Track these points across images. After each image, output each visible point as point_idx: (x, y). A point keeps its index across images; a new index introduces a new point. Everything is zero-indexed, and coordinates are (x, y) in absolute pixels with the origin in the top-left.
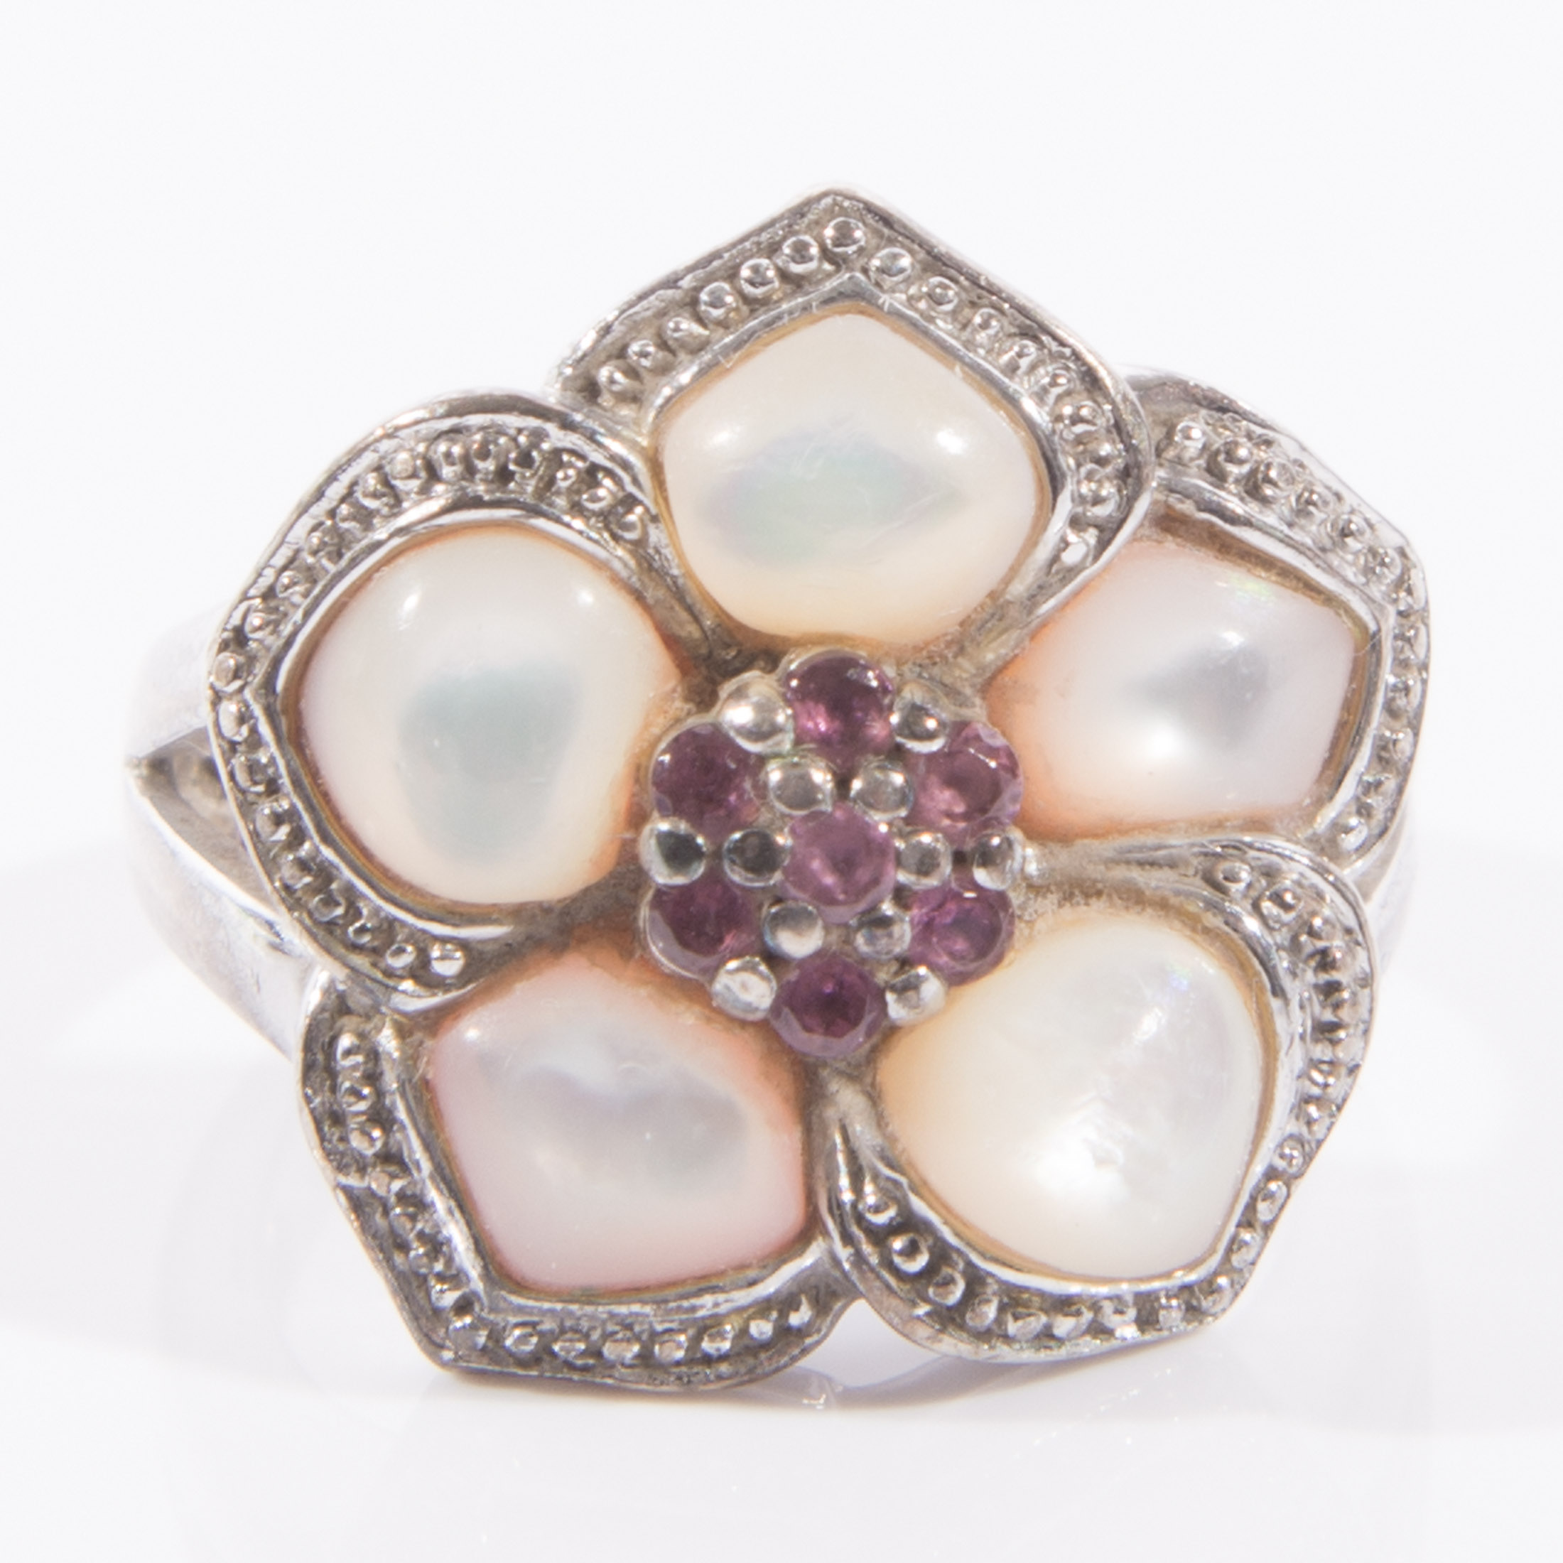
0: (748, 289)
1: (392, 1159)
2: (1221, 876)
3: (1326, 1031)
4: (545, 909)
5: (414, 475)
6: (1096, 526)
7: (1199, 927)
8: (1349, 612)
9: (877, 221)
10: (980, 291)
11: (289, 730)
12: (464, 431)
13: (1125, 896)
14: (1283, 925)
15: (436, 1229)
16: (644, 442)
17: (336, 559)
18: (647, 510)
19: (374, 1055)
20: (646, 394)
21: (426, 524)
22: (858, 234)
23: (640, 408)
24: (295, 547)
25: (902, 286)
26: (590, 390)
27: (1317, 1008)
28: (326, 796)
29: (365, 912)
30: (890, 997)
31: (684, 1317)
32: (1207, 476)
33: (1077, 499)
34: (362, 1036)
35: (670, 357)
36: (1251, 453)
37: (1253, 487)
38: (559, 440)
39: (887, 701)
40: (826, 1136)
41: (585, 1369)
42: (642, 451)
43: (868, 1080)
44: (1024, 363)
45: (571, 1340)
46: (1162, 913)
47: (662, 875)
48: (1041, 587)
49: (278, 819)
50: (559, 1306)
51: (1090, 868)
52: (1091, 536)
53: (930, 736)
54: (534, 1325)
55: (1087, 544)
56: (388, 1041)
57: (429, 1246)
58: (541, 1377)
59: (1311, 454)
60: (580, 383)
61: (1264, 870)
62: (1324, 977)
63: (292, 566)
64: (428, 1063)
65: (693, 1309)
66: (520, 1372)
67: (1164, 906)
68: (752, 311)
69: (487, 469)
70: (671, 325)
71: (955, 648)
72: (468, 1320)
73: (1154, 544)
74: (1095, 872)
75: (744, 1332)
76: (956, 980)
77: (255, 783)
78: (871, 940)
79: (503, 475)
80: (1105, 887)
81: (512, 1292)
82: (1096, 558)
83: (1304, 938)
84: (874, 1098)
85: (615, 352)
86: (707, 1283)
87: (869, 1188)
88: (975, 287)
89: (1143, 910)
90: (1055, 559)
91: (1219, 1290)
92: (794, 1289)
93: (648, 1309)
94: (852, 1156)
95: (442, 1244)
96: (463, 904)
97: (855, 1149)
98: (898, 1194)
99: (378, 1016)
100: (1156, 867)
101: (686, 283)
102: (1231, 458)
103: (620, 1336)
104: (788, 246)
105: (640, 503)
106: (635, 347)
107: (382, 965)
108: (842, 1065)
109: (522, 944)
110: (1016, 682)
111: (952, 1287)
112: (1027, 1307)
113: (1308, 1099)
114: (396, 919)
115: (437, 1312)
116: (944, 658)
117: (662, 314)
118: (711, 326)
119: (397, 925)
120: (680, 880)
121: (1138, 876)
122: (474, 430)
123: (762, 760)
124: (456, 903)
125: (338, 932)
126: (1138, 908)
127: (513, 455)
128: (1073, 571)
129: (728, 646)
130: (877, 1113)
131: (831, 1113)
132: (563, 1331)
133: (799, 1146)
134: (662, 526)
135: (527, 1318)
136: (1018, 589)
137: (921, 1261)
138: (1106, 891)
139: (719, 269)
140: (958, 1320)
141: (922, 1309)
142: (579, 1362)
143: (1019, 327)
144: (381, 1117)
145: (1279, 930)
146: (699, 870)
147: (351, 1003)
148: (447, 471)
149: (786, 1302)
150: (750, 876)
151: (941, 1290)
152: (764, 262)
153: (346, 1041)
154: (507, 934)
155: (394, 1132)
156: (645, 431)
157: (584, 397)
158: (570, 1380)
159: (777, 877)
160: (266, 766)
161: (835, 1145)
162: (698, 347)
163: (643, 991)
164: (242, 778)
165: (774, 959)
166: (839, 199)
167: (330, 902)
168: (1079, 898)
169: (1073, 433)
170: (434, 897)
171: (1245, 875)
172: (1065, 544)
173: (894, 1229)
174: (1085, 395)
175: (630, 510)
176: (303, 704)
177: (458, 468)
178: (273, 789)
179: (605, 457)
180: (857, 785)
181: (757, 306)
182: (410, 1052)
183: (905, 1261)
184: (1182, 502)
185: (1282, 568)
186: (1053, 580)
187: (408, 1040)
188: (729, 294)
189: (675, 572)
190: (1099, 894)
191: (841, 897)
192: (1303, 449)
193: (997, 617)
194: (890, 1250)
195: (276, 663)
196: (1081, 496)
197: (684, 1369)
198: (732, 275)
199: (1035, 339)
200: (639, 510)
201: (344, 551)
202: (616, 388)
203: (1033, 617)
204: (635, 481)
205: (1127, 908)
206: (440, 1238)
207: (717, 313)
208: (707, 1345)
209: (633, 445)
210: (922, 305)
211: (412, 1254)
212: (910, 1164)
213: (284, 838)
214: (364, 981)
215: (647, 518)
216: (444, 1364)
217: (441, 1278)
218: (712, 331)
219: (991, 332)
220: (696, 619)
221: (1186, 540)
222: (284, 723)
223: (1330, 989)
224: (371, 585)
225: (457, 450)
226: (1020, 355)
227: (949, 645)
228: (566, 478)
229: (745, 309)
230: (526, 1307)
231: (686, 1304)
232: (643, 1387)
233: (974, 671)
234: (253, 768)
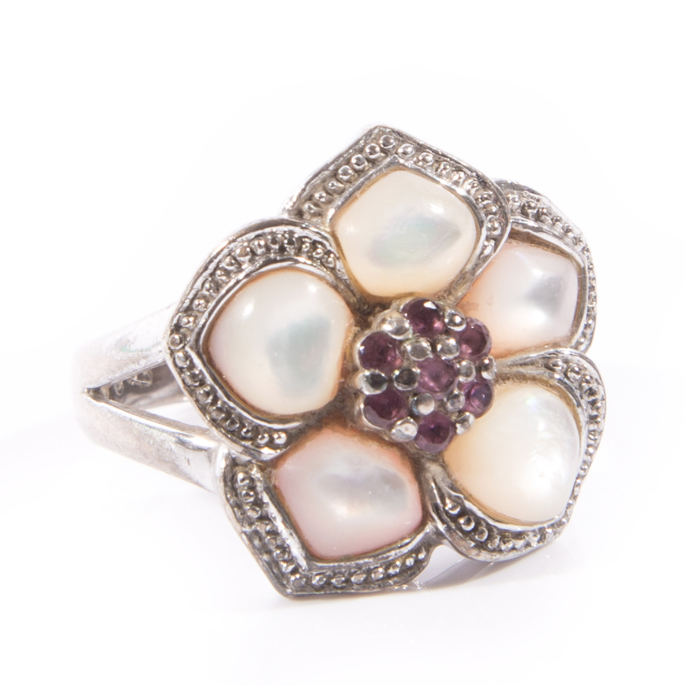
0: (357, 167)
1: (265, 518)
2: (551, 365)
3: (593, 419)
4: (313, 413)
5: (247, 255)
6: (494, 239)
7: (548, 385)
8: (575, 260)
9: (397, 135)
10: (439, 156)
11: (207, 359)
12: (263, 235)
13: (519, 378)
14: (576, 380)
15: (283, 543)
16: (328, 230)
17: (217, 291)
18: (335, 255)
19: (252, 480)
20: (324, 212)
21: (256, 272)
22: (392, 141)
23: (322, 218)
24: (197, 290)
25: (411, 158)
26: (300, 213)
27: (590, 411)
28: (226, 382)
29: (247, 425)
30: (458, 425)
31: (384, 561)
32: (522, 215)
33: (488, 229)
34: (246, 473)
35: (331, 197)
36: (536, 204)
37: (538, 217)
38: (301, 233)
39: (441, 313)
40: (428, 484)
41: (342, 588)
42: (328, 233)
43: (441, 460)
44: (461, 181)
45: (339, 577)
46: (534, 382)
47: (368, 391)
48: (476, 265)
49: (207, 394)
50: (336, 564)
51: (504, 369)
52: (492, 243)
53: (460, 324)
54: (323, 573)
55: (492, 246)
56: (255, 473)
57: (281, 550)
58: (326, 594)
59: (552, 203)
60: (296, 212)
61: (565, 361)
62: (592, 398)
63: (196, 298)
64: (275, 479)
65: (388, 557)
66: (317, 593)
67: (534, 379)
68: (359, 175)
69: (275, 248)
70: (330, 185)
71: (447, 293)
72: (298, 576)
73: (509, 244)
74: (506, 370)
75: (404, 563)
76: (478, 415)
77: (196, 382)
78: (453, 404)
79: (282, 249)
80: (511, 375)
81: (317, 562)
82: (495, 250)
83: (584, 384)
84: (444, 466)
85: (308, 198)
86: (391, 546)
87: (448, 501)
88: (437, 155)
89: (527, 382)
90: (482, 253)
91: (564, 523)
92: (420, 545)
93: (371, 560)
94: (439, 489)
95: (286, 548)
96: (285, 416)
97: (440, 487)
98: (460, 501)
99: (251, 465)
100: (527, 366)
101: (331, 168)
102: (530, 207)
103: (358, 572)
104: (369, 148)
105: (333, 253)
106: (317, 196)
107: (256, 444)
108: (430, 457)
109: (304, 429)
110: (468, 303)
111: (484, 534)
112: (508, 538)
113: (589, 446)
114: (260, 425)
115: (283, 574)
116: (443, 297)
117: (324, 181)
118: (344, 183)
119: (259, 428)
120: (378, 392)
121: (522, 370)
122: (267, 234)
123: (401, 342)
124: (282, 416)
125: (236, 434)
126: (525, 382)
127: (286, 241)
128: (487, 257)
129: (365, 304)
130: (447, 472)
131: (428, 475)
132: (335, 574)
133: (418, 490)
134: (341, 261)
135: (322, 571)
136: (469, 267)
137: (473, 525)
138: (511, 377)
139: (342, 162)
140: (485, 547)
141: (473, 544)
142: (339, 586)
143: (455, 168)
144: (258, 503)
145: (575, 382)
146: (385, 387)
147: (238, 461)
148: (259, 251)
149: (417, 550)
150: (406, 386)
151: (480, 536)
152: (360, 156)
153: (240, 476)
154: (300, 425)
155: (264, 508)
156: (327, 225)
157: (298, 217)
158: (338, 593)
159: (416, 385)
160: (198, 375)
161: (432, 487)
162: (342, 192)
163: (356, 439)
164: (189, 381)
165: (416, 417)
166: (381, 128)
167: (233, 422)
168: (501, 381)
169: (483, 204)
170: (274, 414)
171: (560, 363)
172: (485, 247)
173: (460, 515)
174: (483, 189)
175: (329, 257)
176: (211, 349)
177: (263, 250)
178: (202, 383)
179: (319, 237)
180: (439, 347)
181: (360, 173)
182: (267, 476)
183: (467, 527)
184: (517, 226)
185: (552, 247)
186: (481, 261)
187: (265, 472)
188: (349, 169)
189: (346, 277)
190: (508, 379)
191: (438, 390)
192: (550, 201)
193: (462, 278)
194: (460, 524)
195: (199, 334)
196: (489, 228)
197: (380, 582)
198: (348, 162)
199: (462, 171)
200: (332, 255)
201: (219, 288)
202: (312, 211)
203: (475, 277)
204: (331, 245)
205: (520, 382)
206: (286, 545)
207: (345, 178)
208: (391, 571)
209: (325, 231)
210: (420, 163)
211: (275, 554)
212: (464, 489)
213: (210, 401)
214: (250, 451)
215: (335, 258)
216: (287, 595)
217: (285, 561)
218: (345, 185)
219: (447, 171)
220: (354, 295)
221: (519, 240)
222: (204, 357)
223: (593, 403)
224: (235, 299)
225: (262, 243)
226: (460, 178)
227: (445, 291)
228: (306, 247)
229: (356, 175)
230: (324, 566)
231: (385, 556)
232: (366, 591)
233: (454, 300)
234: (193, 376)
